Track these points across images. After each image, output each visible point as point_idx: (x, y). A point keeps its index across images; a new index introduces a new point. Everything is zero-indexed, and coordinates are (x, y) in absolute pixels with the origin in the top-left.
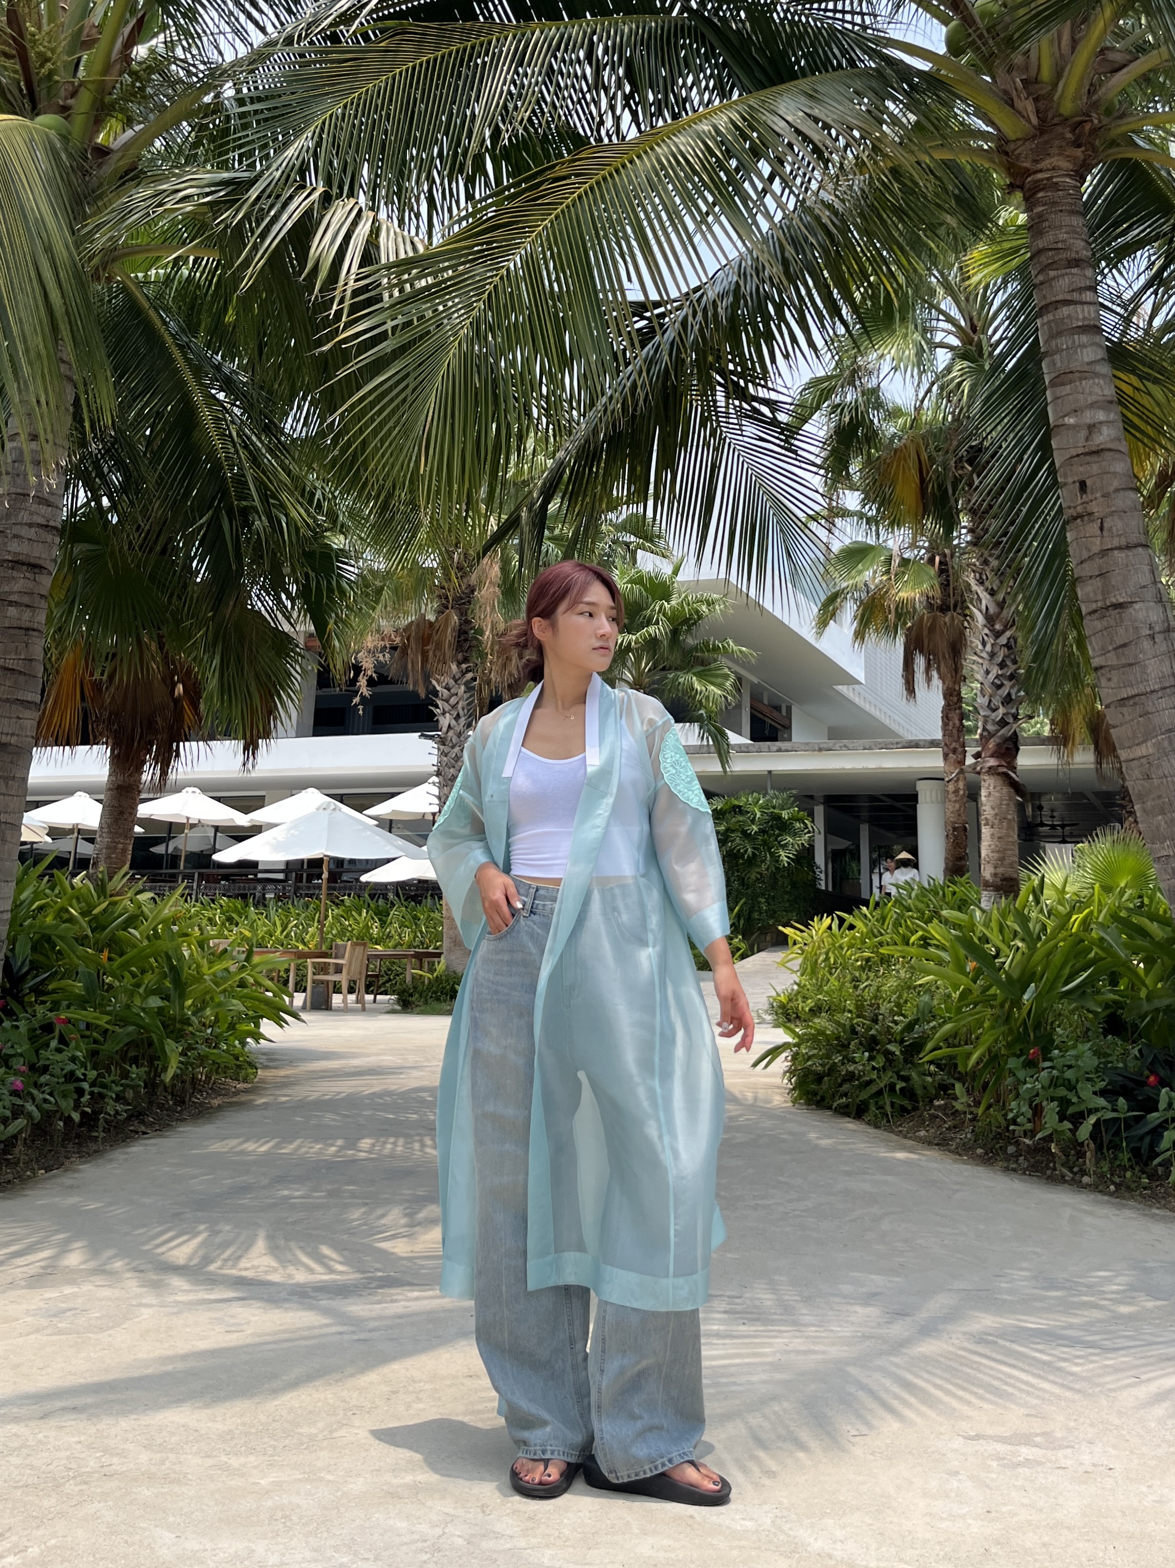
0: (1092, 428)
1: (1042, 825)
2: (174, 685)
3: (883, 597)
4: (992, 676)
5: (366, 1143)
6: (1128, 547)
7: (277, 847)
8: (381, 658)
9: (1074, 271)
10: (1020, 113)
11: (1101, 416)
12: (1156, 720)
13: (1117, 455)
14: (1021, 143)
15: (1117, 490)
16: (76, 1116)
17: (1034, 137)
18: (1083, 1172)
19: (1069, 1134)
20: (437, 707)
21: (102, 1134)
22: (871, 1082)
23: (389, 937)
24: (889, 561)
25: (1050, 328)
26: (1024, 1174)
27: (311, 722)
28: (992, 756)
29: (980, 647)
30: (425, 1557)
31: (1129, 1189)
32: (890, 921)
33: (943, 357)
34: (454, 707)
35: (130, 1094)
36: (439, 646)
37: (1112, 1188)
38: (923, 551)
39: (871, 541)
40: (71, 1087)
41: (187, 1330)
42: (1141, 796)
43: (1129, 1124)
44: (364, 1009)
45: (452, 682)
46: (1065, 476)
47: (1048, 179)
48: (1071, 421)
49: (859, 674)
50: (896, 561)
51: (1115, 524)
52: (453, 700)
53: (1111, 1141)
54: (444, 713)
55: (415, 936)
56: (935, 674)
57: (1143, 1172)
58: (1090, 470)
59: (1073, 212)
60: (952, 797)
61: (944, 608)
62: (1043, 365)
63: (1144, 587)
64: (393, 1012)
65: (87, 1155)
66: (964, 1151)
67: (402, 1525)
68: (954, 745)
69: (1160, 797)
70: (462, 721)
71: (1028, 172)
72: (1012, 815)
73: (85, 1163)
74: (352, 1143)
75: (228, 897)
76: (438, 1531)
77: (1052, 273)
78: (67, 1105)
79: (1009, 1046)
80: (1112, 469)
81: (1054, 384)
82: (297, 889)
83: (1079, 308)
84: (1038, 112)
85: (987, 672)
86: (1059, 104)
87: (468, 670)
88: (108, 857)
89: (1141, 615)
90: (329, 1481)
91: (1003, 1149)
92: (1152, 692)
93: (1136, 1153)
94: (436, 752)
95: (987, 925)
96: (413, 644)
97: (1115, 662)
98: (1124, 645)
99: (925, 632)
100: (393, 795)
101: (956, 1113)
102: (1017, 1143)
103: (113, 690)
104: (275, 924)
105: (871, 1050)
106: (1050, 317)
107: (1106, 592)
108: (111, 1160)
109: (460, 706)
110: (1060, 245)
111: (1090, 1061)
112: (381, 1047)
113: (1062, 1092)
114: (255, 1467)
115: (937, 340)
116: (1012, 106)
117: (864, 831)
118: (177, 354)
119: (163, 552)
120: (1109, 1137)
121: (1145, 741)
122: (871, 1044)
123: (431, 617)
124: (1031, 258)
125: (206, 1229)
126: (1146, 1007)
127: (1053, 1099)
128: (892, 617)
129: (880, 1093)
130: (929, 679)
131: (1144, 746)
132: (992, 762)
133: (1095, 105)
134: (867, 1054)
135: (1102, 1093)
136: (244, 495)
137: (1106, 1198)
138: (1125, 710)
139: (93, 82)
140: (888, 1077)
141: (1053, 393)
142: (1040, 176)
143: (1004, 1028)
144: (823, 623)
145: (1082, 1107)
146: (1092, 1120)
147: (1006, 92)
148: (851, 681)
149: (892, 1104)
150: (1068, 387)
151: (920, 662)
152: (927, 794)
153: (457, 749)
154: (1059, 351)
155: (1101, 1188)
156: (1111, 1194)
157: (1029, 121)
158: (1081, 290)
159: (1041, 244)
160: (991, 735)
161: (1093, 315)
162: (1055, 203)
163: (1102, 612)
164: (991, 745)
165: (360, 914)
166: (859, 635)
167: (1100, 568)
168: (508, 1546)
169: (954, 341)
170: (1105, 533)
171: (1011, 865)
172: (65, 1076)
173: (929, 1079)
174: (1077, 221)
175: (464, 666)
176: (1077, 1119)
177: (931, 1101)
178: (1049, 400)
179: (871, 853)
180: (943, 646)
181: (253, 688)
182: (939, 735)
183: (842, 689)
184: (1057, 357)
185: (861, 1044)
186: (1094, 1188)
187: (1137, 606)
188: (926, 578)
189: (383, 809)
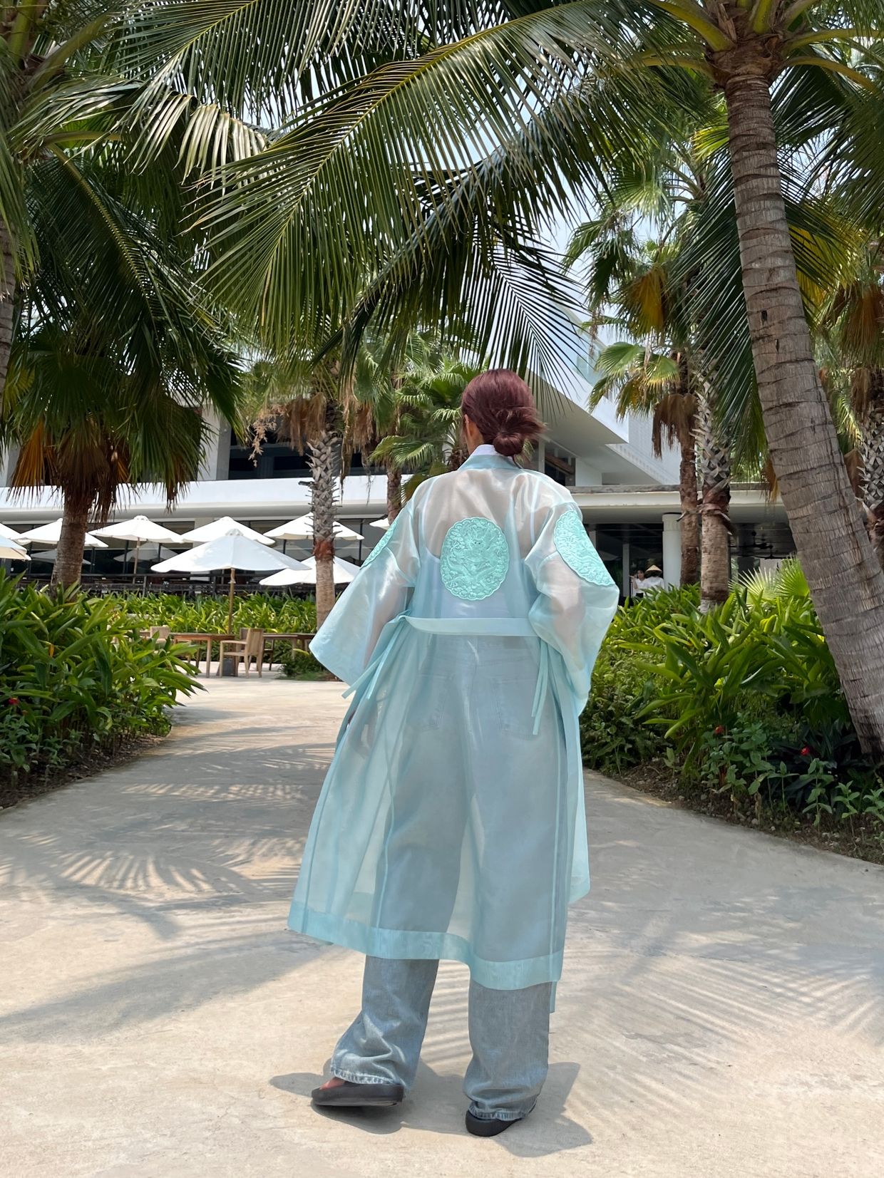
0: (772, 271)
1: (755, 545)
2: (111, 453)
3: (638, 383)
4: (711, 445)
5: (234, 789)
6: (797, 361)
7: (198, 561)
8: (270, 426)
9: (762, 152)
10: (723, 30)
11: (779, 262)
12: (815, 490)
13: (791, 292)
14: (722, 53)
15: (790, 318)
16: (27, 768)
17: (733, 49)
18: (753, 816)
19: (744, 788)
20: (311, 462)
21: (48, 780)
22: (606, 743)
23: (282, 622)
24: (642, 357)
25: (743, 196)
26: (711, 816)
27: (227, 469)
28: (710, 502)
29: (703, 423)
30: (208, 1134)
31: (785, 829)
32: (639, 616)
33: (680, 208)
34: (324, 462)
35: (69, 750)
36: (313, 419)
37: (773, 828)
38: (669, 349)
39: (631, 342)
40: (22, 747)
41: (77, 939)
42: (802, 545)
43: (788, 782)
44: (260, 676)
45: (322, 445)
46: (752, 308)
47: (743, 81)
48: (757, 266)
49: (625, 436)
50: (648, 356)
51: (787, 343)
52: (323, 457)
53: (775, 793)
54: (316, 467)
55: (301, 622)
56: (675, 439)
57: (796, 817)
58: (770, 303)
59: (762, 107)
60: (687, 527)
61: (683, 390)
62: (737, 222)
63: (809, 390)
64: (280, 678)
65: (34, 796)
66: (669, 796)
67: (195, 1105)
68: (689, 490)
69: (816, 546)
70: (330, 472)
71: (728, 76)
72: (724, 545)
73: (32, 801)
74: (225, 788)
75: (169, 593)
76: (222, 1112)
77: (745, 154)
78: (20, 760)
79: (704, 722)
80: (786, 302)
81: (745, 238)
82: (217, 588)
83: (765, 180)
84: (736, 30)
85: (708, 442)
86: (753, 24)
87: (333, 436)
88: (64, 575)
89: (805, 412)
90: (152, 1068)
91: (698, 796)
92: (812, 469)
93: (792, 803)
94: (311, 494)
95: (703, 625)
96: (294, 417)
97: (784, 446)
98: (792, 434)
99: (669, 408)
100: (287, 521)
101: (666, 768)
102: (708, 792)
103: (64, 458)
104: (201, 613)
105: (607, 720)
106: (743, 187)
107: (779, 394)
108: (50, 800)
109: (328, 461)
110: (751, 132)
111: (760, 737)
112: (265, 707)
113: (739, 758)
114: (101, 1055)
115: (676, 195)
116: (717, 25)
117: (626, 550)
118: (103, 210)
119: (102, 354)
120: (774, 790)
121: (806, 505)
122: (608, 717)
123: (306, 396)
124: (730, 142)
125: (111, 856)
126: (805, 695)
127: (733, 763)
128: (644, 397)
129: (613, 752)
130: (671, 443)
131: (805, 509)
132: (710, 507)
133: (781, 25)
134: (604, 724)
135: (770, 759)
136: (159, 312)
137: (768, 836)
138: (791, 482)
139: (27, 8)
140: (619, 741)
141: (744, 245)
142: (737, 79)
143: (703, 709)
144: (595, 401)
145: (754, 769)
146: (761, 779)
147: (713, 14)
148: (619, 440)
149: (622, 760)
150: (755, 240)
151: (665, 430)
152: (669, 524)
153: (326, 492)
154: (749, 213)
155: (765, 827)
156: (771, 833)
157: (730, 37)
158: (767, 166)
159: (737, 131)
160: (710, 487)
161: (775, 186)
162: (747, 100)
163: (776, 409)
164: (710, 494)
165: (261, 607)
166: (621, 411)
167: (776, 377)
168: (271, 1125)
169: (689, 196)
170: (780, 351)
171: (723, 581)
172: (18, 739)
173: (649, 742)
174: (764, 114)
175: (331, 433)
176: (750, 778)
177: (651, 759)
178: (741, 249)
179: (630, 564)
180: (681, 418)
181: (168, 454)
182: (678, 482)
183: (612, 446)
184: (747, 218)
185: (600, 716)
186: (760, 828)
187: (802, 405)
188: (670, 369)
189: (278, 532)
